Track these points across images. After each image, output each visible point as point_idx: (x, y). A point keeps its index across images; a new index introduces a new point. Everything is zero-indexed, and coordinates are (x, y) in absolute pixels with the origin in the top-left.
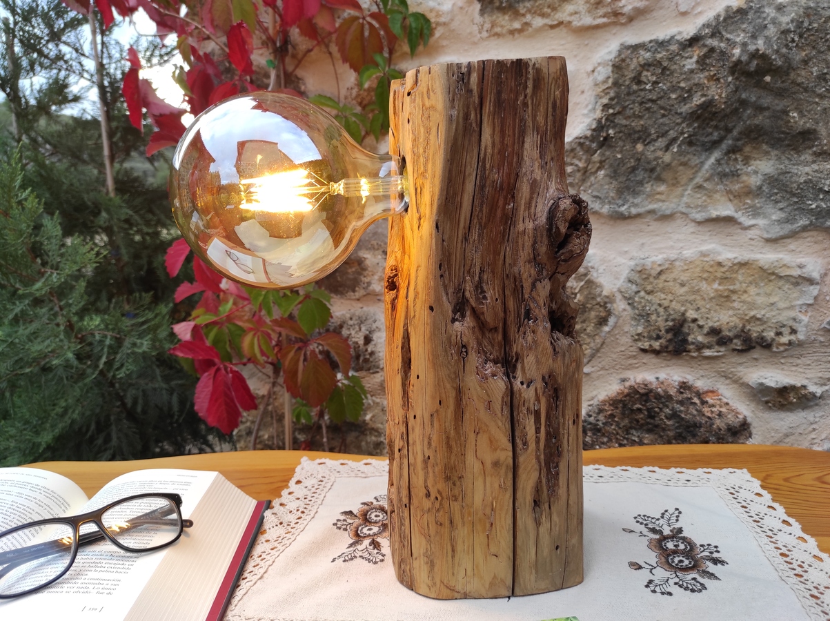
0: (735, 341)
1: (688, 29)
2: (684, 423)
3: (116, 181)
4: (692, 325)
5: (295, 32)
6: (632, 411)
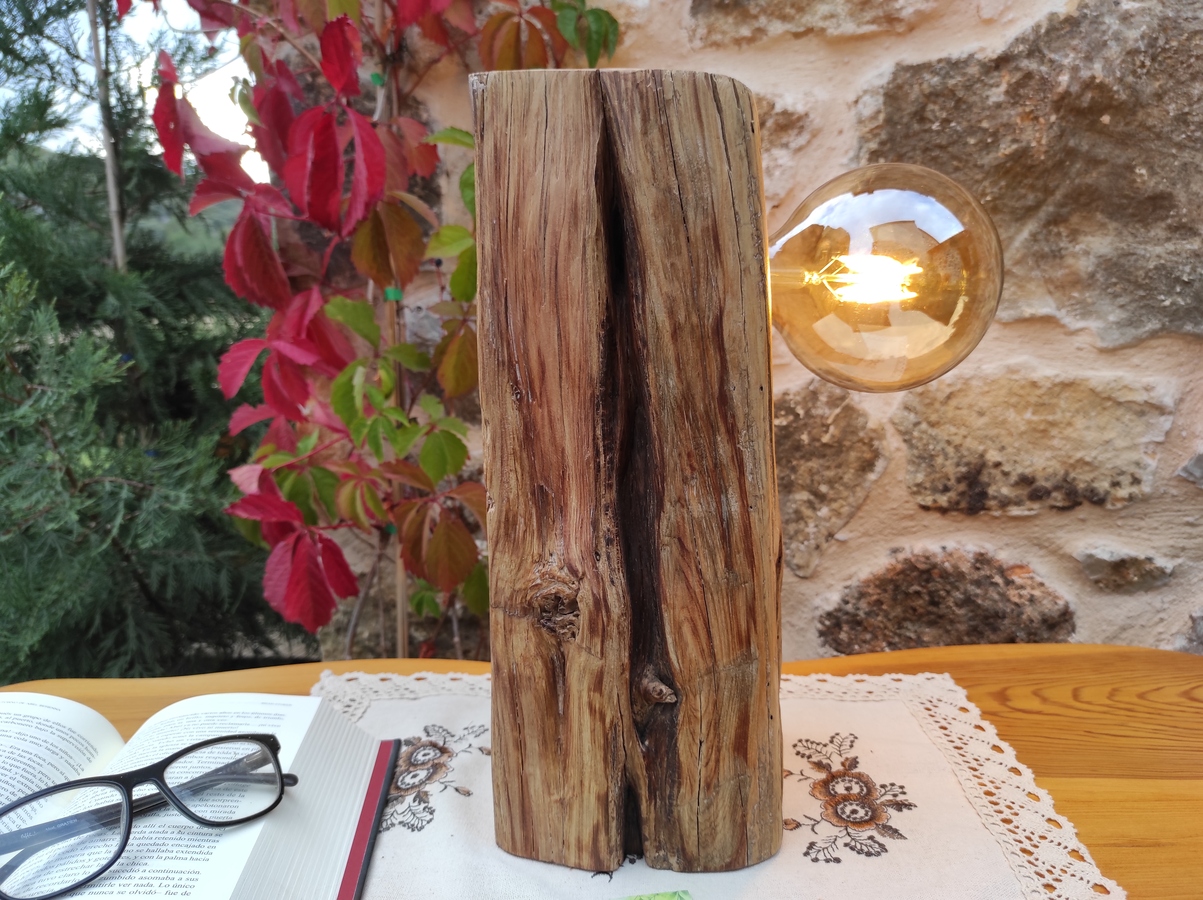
0: (1055, 494)
1: (994, 44)
2: (980, 612)
3: (129, 250)
4: (994, 471)
5: (414, 34)
6: (907, 594)
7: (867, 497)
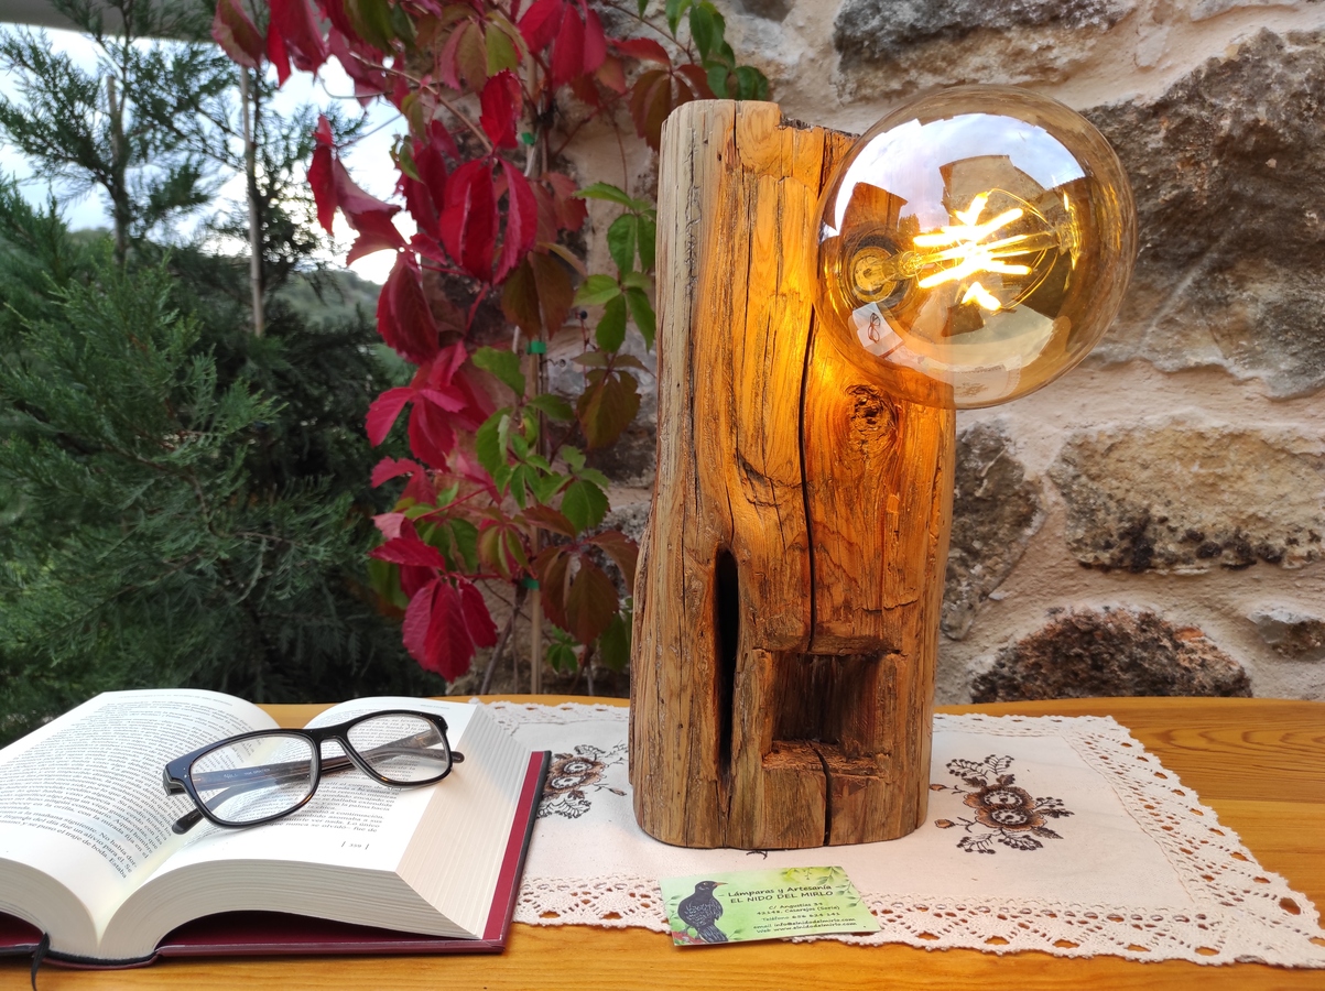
0: (1225, 552)
1: (1153, 91)
2: (1147, 677)
4: (1159, 527)
5: (565, 93)
6: (1068, 657)
7: (1024, 553)
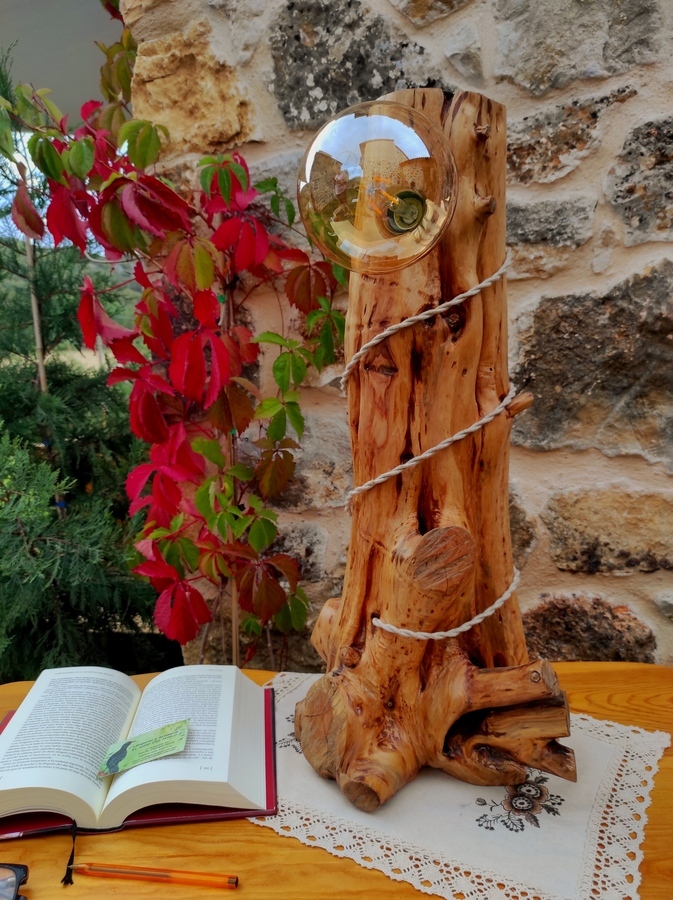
0: (642, 563)
1: (601, 289)
2: (597, 635)
4: (604, 548)
6: (552, 624)
7: (526, 562)
